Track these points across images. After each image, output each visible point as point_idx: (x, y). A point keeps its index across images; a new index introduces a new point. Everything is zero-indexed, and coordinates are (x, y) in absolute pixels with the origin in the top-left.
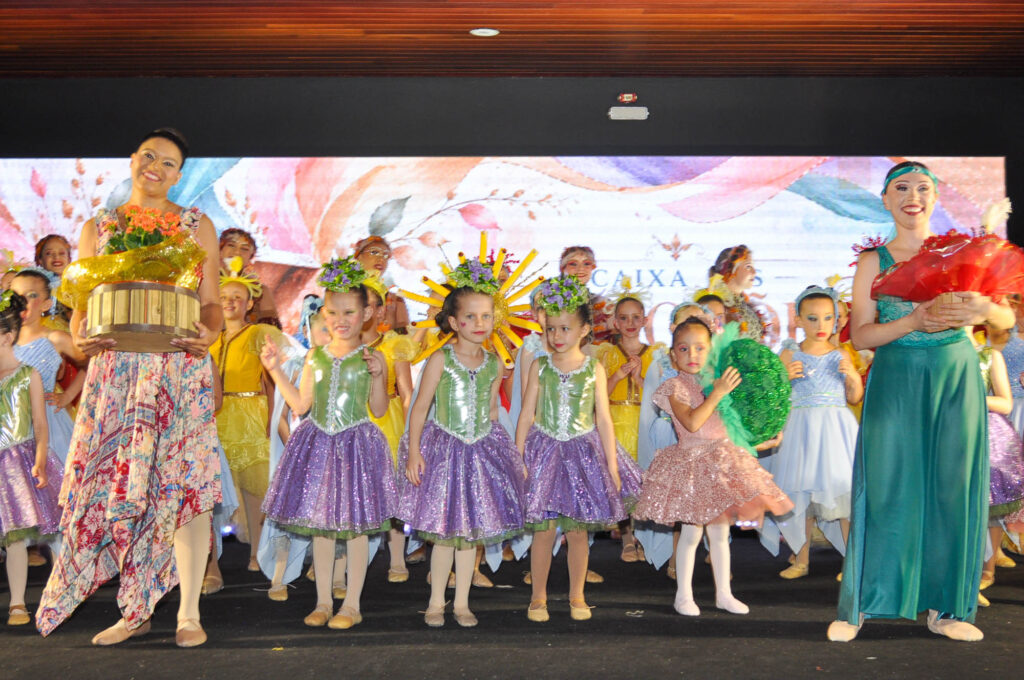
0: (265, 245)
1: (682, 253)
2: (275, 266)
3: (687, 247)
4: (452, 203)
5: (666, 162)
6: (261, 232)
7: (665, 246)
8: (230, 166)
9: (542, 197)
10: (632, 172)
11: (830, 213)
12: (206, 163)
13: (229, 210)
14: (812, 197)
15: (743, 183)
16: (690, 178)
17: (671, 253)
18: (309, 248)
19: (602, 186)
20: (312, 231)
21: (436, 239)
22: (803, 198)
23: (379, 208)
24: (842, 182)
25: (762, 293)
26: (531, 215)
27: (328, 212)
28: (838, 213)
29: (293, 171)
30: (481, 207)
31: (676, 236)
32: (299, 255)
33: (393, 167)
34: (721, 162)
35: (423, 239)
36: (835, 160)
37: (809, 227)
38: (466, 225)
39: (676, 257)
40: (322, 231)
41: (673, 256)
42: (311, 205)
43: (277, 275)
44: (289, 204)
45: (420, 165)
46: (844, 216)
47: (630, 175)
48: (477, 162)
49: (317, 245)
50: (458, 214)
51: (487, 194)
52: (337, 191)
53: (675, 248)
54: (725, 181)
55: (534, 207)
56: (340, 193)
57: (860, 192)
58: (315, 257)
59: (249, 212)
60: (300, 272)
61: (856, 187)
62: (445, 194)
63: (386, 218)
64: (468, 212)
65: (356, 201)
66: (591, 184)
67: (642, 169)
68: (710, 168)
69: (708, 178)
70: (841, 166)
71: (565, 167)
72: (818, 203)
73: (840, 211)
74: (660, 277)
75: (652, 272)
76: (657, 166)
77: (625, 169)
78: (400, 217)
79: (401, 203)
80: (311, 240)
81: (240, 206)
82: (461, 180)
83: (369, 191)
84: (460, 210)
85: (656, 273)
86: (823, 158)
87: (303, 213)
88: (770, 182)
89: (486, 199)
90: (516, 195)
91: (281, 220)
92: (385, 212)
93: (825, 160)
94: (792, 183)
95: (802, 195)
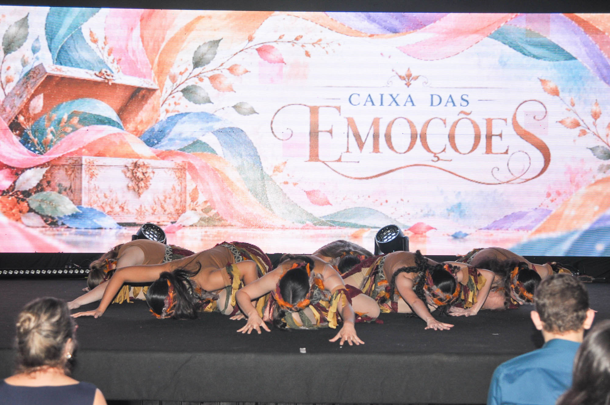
0: (119, 71)
1: (412, 82)
2: (126, 87)
3: (416, 78)
4: (251, 44)
5: (404, 16)
6: (116, 62)
7: (400, 77)
8: (93, 14)
9: (315, 41)
10: (378, 23)
11: (519, 54)
12: (76, 11)
13: (93, 45)
14: (506, 42)
15: (458, 32)
16: (420, 29)
17: (404, 82)
18: (151, 74)
19: (358, 33)
20: (152, 63)
21: (240, 70)
22: (500, 43)
23: (200, 46)
24: (529, 32)
25: (468, 111)
26: (307, 54)
27: (164, 50)
28: (524, 54)
29: (138, 19)
30: (273, 47)
31: (409, 69)
32: (142, 79)
33: (210, 17)
34: (443, 17)
35: (231, 70)
36: (524, 15)
37: (503, 64)
38: (261, 60)
39: (408, 85)
40: (159, 63)
41: (406, 84)
42: (151, 44)
43: (128, 93)
44: (136, 44)
45: (230, 16)
46: (528, 56)
47: (378, 26)
48: (270, 15)
49: (155, 73)
50: (256, 52)
51: (276, 38)
52: (170, 34)
53: (408, 78)
54: (444, 31)
55: (309, 48)
56: (172, 35)
57: (541, 39)
58: (154, 80)
59: (107, 48)
60: (144, 92)
61: (539, 35)
62: (247, 38)
63: (205, 54)
64: (262, 50)
65: (183, 41)
66: (350, 32)
67: (385, 21)
68: (435, 21)
69: (433, 28)
70: (528, 21)
71: (332, 19)
72: (510, 47)
73: (526, 53)
74: (396, 99)
75: (391, 95)
76: (397, 19)
77: (374, 21)
78: (215, 54)
79: (216, 43)
80: (152, 69)
81: (101, 43)
82: (258, 28)
83: (193, 34)
84: (257, 49)
85: (394, 96)
86: (515, 14)
87: (146, 49)
88: (476, 32)
89: (275, 41)
90: (297, 39)
91: (130, 54)
92: (204, 49)
93: (516, 15)
94: (493, 32)
95: (499, 41)
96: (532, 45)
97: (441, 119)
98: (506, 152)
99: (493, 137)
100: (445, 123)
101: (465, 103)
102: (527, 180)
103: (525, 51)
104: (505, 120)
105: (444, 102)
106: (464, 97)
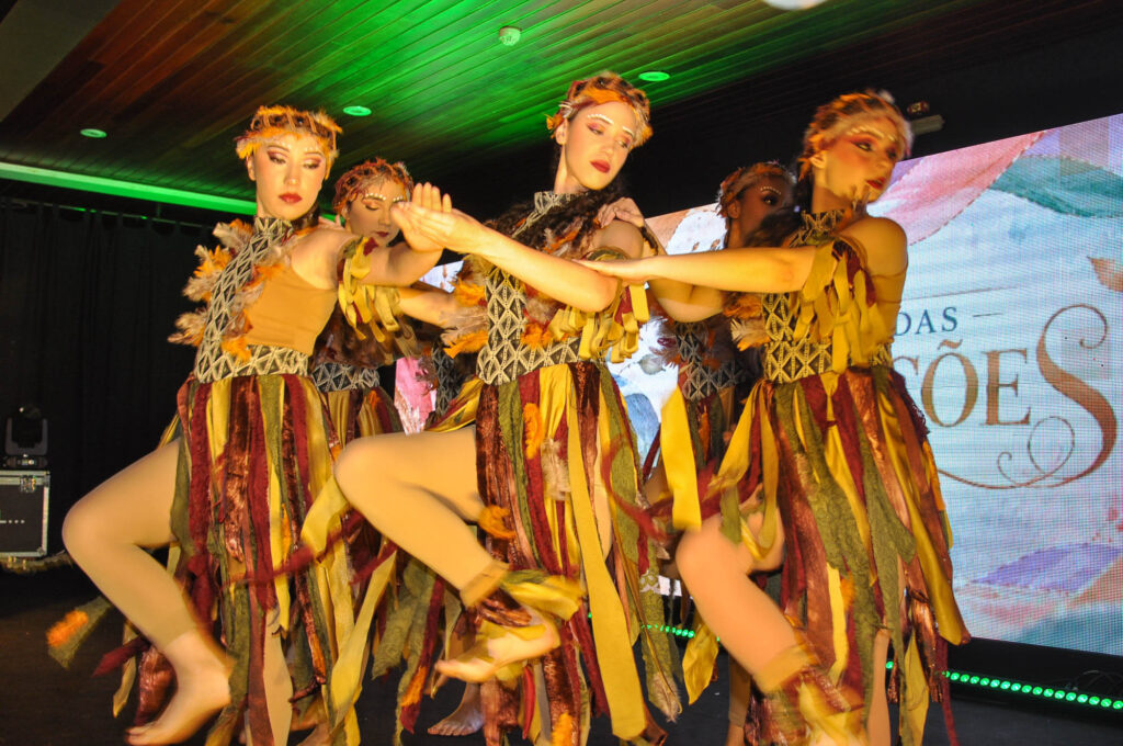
11: (1050, 212)
14: (1023, 192)
15: (936, 189)
22: (1011, 195)
24: (1066, 164)
28: (1059, 211)
34: (912, 166)
46: (1066, 213)
48: (684, 216)
54: (916, 190)
57: (1094, 173)
61: (1088, 168)
68: (901, 177)
69: (898, 189)
70: (1064, 139)
72: (1031, 200)
73: (1061, 206)
86: (1039, 133)
88: (968, 183)
93: (1040, 136)
94: (998, 176)
95: (1009, 192)
96: (1074, 189)
97: (909, 359)
98: (1026, 421)
99: (1001, 390)
100: (916, 367)
101: (949, 325)
102: (1068, 480)
103: (1059, 204)
104: (1024, 353)
105: (915, 325)
106: (950, 313)
